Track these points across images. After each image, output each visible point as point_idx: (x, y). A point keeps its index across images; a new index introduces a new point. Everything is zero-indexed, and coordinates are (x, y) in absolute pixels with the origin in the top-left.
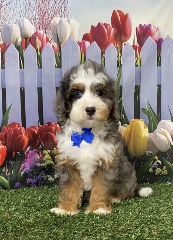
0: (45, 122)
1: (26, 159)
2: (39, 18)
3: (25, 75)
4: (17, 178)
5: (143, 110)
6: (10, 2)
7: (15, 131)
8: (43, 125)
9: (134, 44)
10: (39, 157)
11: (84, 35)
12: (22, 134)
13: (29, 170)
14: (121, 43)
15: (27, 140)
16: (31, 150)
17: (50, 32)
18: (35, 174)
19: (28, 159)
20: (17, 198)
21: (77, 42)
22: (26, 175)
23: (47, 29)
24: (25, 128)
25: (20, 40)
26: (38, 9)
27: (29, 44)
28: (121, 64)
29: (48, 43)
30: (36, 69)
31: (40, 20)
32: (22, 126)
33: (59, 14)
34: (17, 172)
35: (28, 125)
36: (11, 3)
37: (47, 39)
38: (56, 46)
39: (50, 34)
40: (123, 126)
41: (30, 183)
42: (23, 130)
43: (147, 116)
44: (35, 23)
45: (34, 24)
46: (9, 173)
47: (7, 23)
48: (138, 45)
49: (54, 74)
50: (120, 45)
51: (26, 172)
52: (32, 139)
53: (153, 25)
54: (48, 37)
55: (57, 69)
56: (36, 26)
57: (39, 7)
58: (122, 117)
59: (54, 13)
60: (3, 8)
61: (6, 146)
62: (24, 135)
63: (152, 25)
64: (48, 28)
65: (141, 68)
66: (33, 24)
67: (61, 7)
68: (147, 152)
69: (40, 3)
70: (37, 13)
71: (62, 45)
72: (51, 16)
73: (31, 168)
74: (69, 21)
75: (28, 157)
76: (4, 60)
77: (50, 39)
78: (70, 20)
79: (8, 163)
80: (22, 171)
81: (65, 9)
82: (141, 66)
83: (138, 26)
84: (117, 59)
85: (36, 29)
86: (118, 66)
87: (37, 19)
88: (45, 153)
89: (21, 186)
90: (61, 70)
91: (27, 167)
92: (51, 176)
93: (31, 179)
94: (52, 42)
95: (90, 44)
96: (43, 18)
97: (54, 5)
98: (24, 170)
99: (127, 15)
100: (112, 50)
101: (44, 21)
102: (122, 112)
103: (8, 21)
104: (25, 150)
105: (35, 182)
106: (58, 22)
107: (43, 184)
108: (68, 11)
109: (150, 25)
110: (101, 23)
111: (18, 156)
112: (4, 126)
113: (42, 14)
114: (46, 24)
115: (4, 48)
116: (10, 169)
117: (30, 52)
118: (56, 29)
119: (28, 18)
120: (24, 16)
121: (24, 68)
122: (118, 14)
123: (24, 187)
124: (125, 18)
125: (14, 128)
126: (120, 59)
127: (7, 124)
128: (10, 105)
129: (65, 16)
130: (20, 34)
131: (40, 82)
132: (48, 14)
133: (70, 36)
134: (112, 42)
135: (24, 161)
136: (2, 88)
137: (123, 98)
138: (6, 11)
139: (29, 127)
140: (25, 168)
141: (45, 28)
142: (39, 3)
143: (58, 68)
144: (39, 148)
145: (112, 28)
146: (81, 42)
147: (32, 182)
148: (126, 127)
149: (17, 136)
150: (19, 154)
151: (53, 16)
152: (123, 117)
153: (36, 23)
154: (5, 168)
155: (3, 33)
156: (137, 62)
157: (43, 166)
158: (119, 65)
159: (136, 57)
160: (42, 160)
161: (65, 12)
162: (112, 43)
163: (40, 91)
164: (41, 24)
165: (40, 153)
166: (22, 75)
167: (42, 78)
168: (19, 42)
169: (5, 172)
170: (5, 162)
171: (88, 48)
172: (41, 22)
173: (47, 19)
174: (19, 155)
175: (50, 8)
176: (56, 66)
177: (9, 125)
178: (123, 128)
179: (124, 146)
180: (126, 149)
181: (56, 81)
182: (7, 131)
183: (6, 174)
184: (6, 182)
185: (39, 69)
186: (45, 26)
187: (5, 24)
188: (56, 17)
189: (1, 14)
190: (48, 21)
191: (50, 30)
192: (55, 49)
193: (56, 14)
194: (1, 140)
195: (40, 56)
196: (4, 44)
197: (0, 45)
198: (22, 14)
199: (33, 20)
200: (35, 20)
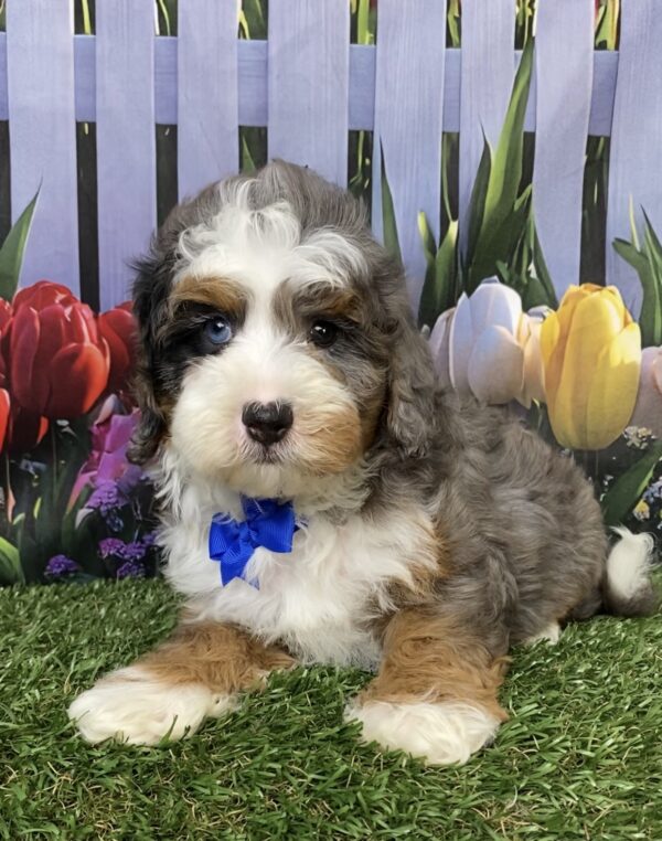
1: (96, 454)
3: (98, 65)
4: (58, 536)
5: (620, 245)
7: (51, 324)
12: (81, 339)
13: (113, 500)
15: (101, 364)
16: (122, 413)
18: (138, 521)
19: (105, 454)
22: (98, 526)
24: (95, 307)
28: (534, 33)
30: (153, 38)
32: (83, 301)
34: (57, 509)
35: (109, 299)
40: (530, 315)
41: (117, 561)
42: (86, 321)
43: (635, 273)
46: (21, 512)
49: (232, 63)
51: (97, 510)
52: (127, 362)
55: (249, 41)
58: (528, 273)
61: (5, 393)
62: (92, 341)
65: (618, 56)
68: (632, 430)
73: (120, 494)
75: (107, 444)
79: (15, 468)
80: (79, 505)
82: (617, 48)
84: (517, 10)
86: (518, 45)
89: (76, 571)
90: (267, 46)
91: (103, 488)
93: (119, 543)
98: (87, 499)
102: (530, 251)
104: (96, 410)
105: (138, 557)
111: (61, 436)
116: (25, 495)
121: (93, 31)
123: (86, 576)
125: (45, 309)
126: (529, 12)
127: (14, 288)
128: (31, 199)
131: (168, 96)
135: (88, 459)
137: (534, 187)
139: (112, 309)
140: (91, 491)
143: (253, 36)
147: (126, 557)
148: (544, 318)
149: (58, 349)
150: (68, 429)
152: (534, 275)
156: (602, 30)
158: (523, 39)
159: (598, 5)
163: (167, 139)
166: (86, 63)
167: (176, 80)
174: (66, 433)
176: (241, 25)
177: (21, 293)
178: (528, 326)
179: (533, 403)
180: (541, 418)
181: (239, 97)
182: (11, 319)
183: (7, 517)
184: (10, 556)
185: (163, 38)
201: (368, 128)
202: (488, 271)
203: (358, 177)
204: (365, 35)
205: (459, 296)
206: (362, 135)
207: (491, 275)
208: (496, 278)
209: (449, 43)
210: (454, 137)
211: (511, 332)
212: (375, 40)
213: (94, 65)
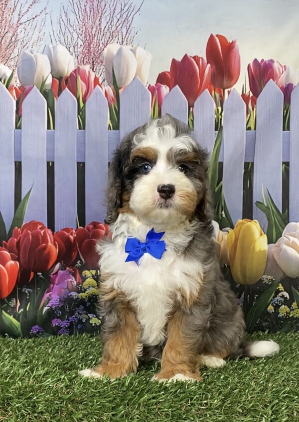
0: (88, 221)
1: (52, 286)
2: (82, 45)
3: (56, 140)
4: (36, 318)
5: (259, 204)
6: (34, 17)
7: (36, 237)
8: (84, 227)
9: (244, 93)
10: (75, 283)
11: (160, 74)
12: (47, 242)
13: (58, 304)
14: (222, 90)
15: (55, 251)
16: (62, 270)
17: (102, 69)
18: (67, 312)
19: (55, 285)
20: (40, 354)
21: (148, 86)
22: (51, 314)
23: (97, 64)
24: (53, 230)
25: (49, 81)
26: (81, 30)
27: (64, 88)
28: (222, 125)
29: (98, 86)
30: (76, 131)
31: (85, 49)
32: (48, 228)
33: (117, 39)
34: (36, 307)
35: (58, 227)
36: (35, 19)
37: (96, 80)
38: (111, 93)
39: (101, 71)
40: (223, 231)
41: (59, 328)
42: (49, 236)
43: (265, 215)
44: (76, 53)
45: (74, 54)
46: (22, 308)
47: (28, 52)
48: (251, 95)
49: (106, 139)
50: (220, 92)
51: (51, 307)
52: (65, 250)
53: (278, 62)
54: (98, 76)
55: (112, 131)
56: (77, 59)
57: (84, 27)
58: (222, 215)
59: (110, 38)
60: (21, 27)
61: (18, 262)
62: (51, 243)
63: (275, 61)
64: (99, 61)
65: (256, 132)
66: (72, 54)
67: (122, 28)
68: (265, 277)
69: (86, 19)
70: (79, 36)
71: (121, 91)
72: (103, 41)
73: (60, 301)
74: (134, 51)
75: (56, 282)
76: (21, 115)
77: (100, 81)
78: (136, 48)
79: (20, 291)
80: (44, 306)
81: (127, 31)
82: (255, 129)
83: (251, 62)
84: (215, 116)
85: (77, 63)
86: (216, 129)
87: (79, 46)
88: (85, 275)
89: (42, 332)
90: (119, 132)
91: (54, 299)
92: (95, 316)
93: (59, 321)
94: (104, 86)
95: (170, 90)
96: (90, 44)
97: (109, 23)
98: (48, 303)
99: (233, 43)
100: (206, 101)
101: (92, 49)
102: (222, 206)
103: (30, 48)
104: (52, 269)
105: (67, 326)
106: (115, 52)
107: (80, 329)
108: (133, 33)
109: (272, 61)
110: (189, 55)
111: (38, 279)
112: (16, 228)
113: (88, 38)
114: (95, 55)
115: (21, 94)
116: (24, 302)
117: (66, 101)
118: (112, 63)
119: (64, 43)
120: (57, 40)
121: (54, 128)
122: (218, 41)
123: (47, 334)
124: (229, 48)
125: (34, 231)
126: (220, 117)
127: (22, 223)
128: (29, 190)
129: (128, 42)
130: (49, 70)
131: (82, 152)
132: (98, 39)
133: (136, 76)
134: (207, 88)
135: (48, 287)
136: (16, 162)
137: (223, 183)
138: (27, 31)
139: (60, 231)
140: (49, 300)
141: (93, 62)
142: (84, 19)
143: (114, 129)
144: (76, 267)
145: (208, 64)
146: (155, 86)
147: (62, 326)
148: (228, 232)
149: (39, 245)
150: (41, 276)
151: (108, 41)
152: (224, 216)
153: (78, 52)
154: (14, 299)
155: (20, 69)
156: (249, 123)
157: (81, 297)
158: (218, 127)
159: (247, 113)
160: (81, 287)
161: (127, 36)
162: (207, 90)
163: (81, 168)
164: (87, 55)
165: (78, 275)
166: (51, 140)
167: (85, 146)
168: (47, 85)
169: (15, 307)
170: (15, 289)
171: (166, 96)
172: (86, 51)
173: (97, 46)
174: (41, 278)
175: (103, 28)
176: (109, 125)
177: (25, 225)
178: (222, 235)
179: (225, 266)
180: (228, 271)
181: (109, 152)
182: (21, 235)
183: (16, 310)
184: (17, 326)
185: (80, 131)
186: (93, 59)
187: (25, 54)
188: (113, 43)
189: (19, 36)
190: (99, 50)
191: (101, 66)
192: (109, 97)
193: (113, 38)
194: (10, 252)
195: (83, 109)
196: (22, 88)
197: (15, 88)
198: (54, 36)
199: (73, 48)
200: (76, 47)
213: (54, 141)
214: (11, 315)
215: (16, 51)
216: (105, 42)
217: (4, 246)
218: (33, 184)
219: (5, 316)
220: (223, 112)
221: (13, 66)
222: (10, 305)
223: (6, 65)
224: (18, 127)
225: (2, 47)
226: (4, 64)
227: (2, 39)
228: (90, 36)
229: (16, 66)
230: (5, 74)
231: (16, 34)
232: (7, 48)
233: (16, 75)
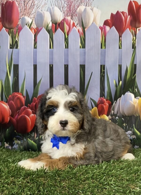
2: (67, 6)
11: (105, 21)
14: (136, 29)
21: (99, 26)
23: (74, 16)
25: (50, 25)
27: (58, 28)
28: (136, 46)
29: (74, 27)
30: (64, 49)
31: (68, 9)
33: (83, 4)
37: (74, 24)
38: (81, 30)
39: (76, 20)
40: (136, 98)
44: (64, 11)
45: (62, 11)
46: (37, 137)
47: (40, 10)
49: (79, 53)
50: (134, 30)
54: (74, 22)
55: (82, 49)
56: (64, 14)
58: (135, 91)
59: (80, 3)
61: (35, 115)
64: (75, 15)
70: (65, 2)
71: (86, 29)
72: (77, 4)
74: (92, 10)
76: (37, 42)
77: (76, 24)
78: (93, 8)
79: (37, 129)
84: (132, 42)
85: (64, 16)
86: (133, 48)
87: (65, 7)
90: (85, 50)
94: (78, 27)
95: (110, 28)
96: (70, 6)
100: (128, 34)
101: (71, 9)
103: (41, 9)
106: (83, 10)
110: (119, 11)
112: (35, 98)
113: (69, 3)
114: (73, 12)
115: (37, 32)
116: (38, 134)
117: (59, 34)
118: (82, 16)
119: (58, 6)
120: (54, 4)
121: (53, 48)
122: (134, 4)
124: (139, 8)
126: (135, 42)
127: (37, 95)
129: (89, 5)
130: (50, 20)
131: (67, 60)
132: (74, 3)
133: (93, 22)
134: (128, 28)
136: (34, 65)
137: (136, 74)
141: (72, 15)
143: (83, 48)
145: (129, 15)
146: (102, 27)
148: (139, 99)
151: (79, 5)
152: (137, 91)
154: (34, 133)
155: (36, 19)
158: (134, 47)
161: (89, 2)
162: (128, 29)
163: (66, 67)
164: (69, 11)
166: (51, 54)
167: (68, 57)
168: (49, 27)
169: (34, 137)
170: (34, 128)
171: (108, 32)
172: (69, 10)
173: (74, 7)
176: (80, 46)
177: (38, 97)
178: (136, 101)
179: (137, 116)
180: (139, 119)
181: (80, 59)
182: (37, 101)
183: (35, 138)
184: (35, 145)
185: (66, 49)
186: (72, 13)
187: (38, 12)
188: (82, 5)
189: (35, 2)
190: (75, 9)
191: (76, 17)
192: (80, 32)
193: (82, 3)
194: (31, 110)
195: (67, 38)
196: (37, 28)
197: (34, 29)
198: (53, 2)
199: (62, 8)
200: (63, 8)
201: (104, 64)
202: (127, 90)
203: (102, 74)
204: (103, 47)
205: (122, 95)
206: (103, 66)
207: (128, 91)
208: (129, 92)
209: (119, 48)
210: (121, 66)
211: (132, 102)
212: (105, 48)
213: (53, 54)
214: (32, 140)
215: (34, 10)
216: (78, 5)
217: (28, 106)
218: (43, 76)
219: (29, 141)
220: (136, 40)
221: (33, 18)
222: (32, 135)
223: (29, 17)
224: (35, 47)
225: (27, 8)
226: (28, 17)
227: (27, 4)
228: (70, 2)
229: (34, 18)
230: (28, 22)
231: (34, 1)
232: (29, 8)
233: (34, 22)
